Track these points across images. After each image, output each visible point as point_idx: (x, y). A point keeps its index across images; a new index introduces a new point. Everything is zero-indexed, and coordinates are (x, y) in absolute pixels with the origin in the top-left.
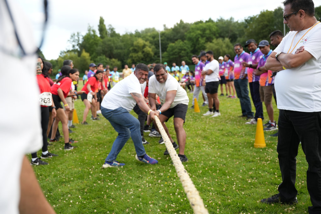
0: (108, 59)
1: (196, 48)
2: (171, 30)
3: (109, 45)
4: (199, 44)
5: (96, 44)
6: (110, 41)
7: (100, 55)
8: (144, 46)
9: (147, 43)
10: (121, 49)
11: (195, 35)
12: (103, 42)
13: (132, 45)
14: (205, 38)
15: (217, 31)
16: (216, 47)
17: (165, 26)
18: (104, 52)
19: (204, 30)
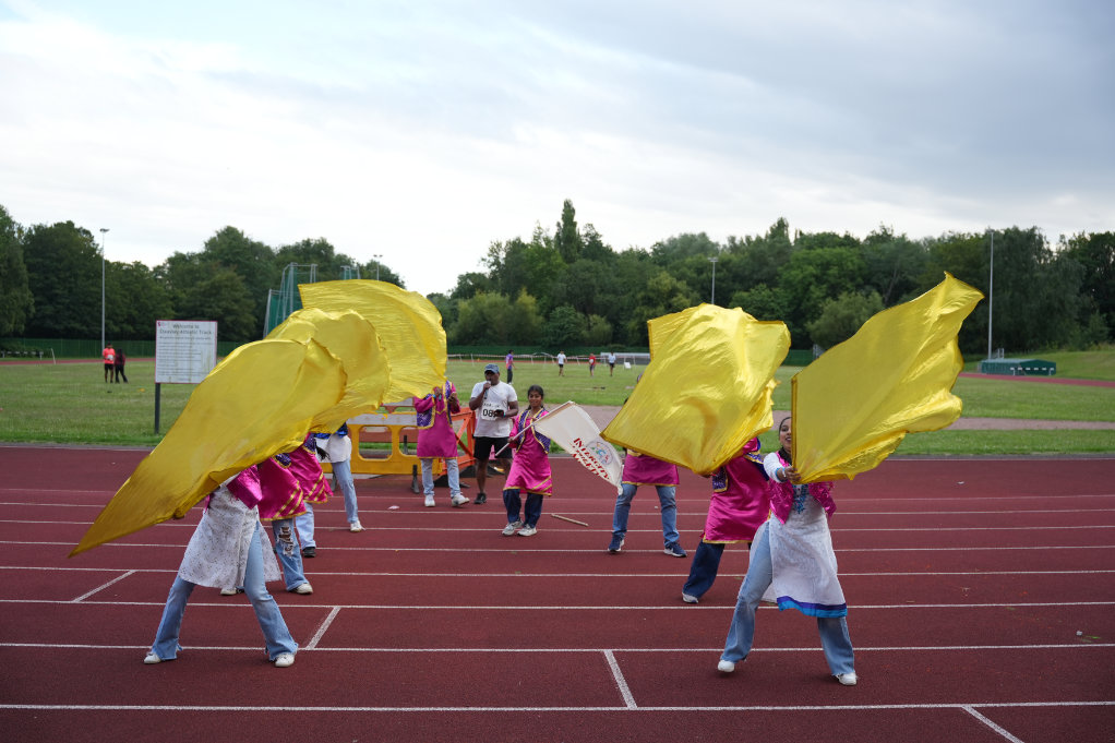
0: (580, 315)
1: (802, 308)
2: (746, 254)
3: (584, 280)
4: (808, 300)
5: (552, 275)
6: (588, 269)
7: (562, 305)
8: (673, 292)
9: (682, 285)
10: (615, 292)
11: (801, 276)
12: (569, 272)
13: (644, 287)
14: (825, 286)
15: (860, 269)
16: (846, 312)
17: (732, 239)
18: (571, 298)
19: (826, 266)
